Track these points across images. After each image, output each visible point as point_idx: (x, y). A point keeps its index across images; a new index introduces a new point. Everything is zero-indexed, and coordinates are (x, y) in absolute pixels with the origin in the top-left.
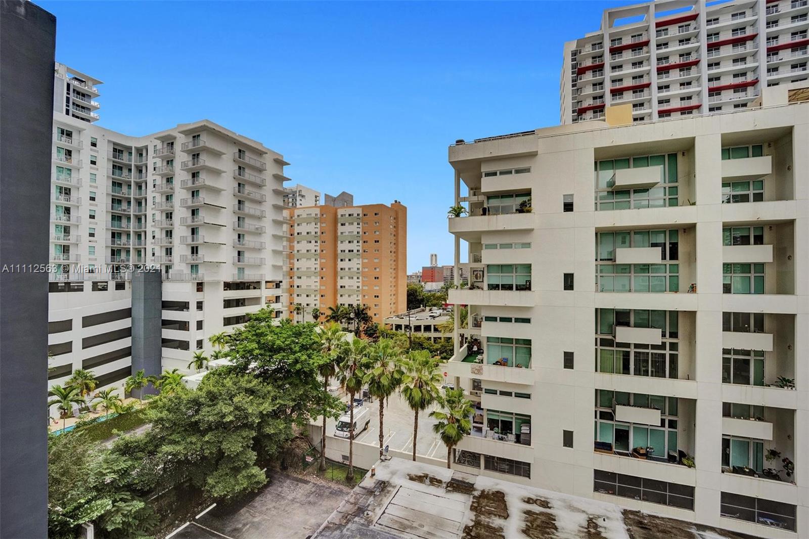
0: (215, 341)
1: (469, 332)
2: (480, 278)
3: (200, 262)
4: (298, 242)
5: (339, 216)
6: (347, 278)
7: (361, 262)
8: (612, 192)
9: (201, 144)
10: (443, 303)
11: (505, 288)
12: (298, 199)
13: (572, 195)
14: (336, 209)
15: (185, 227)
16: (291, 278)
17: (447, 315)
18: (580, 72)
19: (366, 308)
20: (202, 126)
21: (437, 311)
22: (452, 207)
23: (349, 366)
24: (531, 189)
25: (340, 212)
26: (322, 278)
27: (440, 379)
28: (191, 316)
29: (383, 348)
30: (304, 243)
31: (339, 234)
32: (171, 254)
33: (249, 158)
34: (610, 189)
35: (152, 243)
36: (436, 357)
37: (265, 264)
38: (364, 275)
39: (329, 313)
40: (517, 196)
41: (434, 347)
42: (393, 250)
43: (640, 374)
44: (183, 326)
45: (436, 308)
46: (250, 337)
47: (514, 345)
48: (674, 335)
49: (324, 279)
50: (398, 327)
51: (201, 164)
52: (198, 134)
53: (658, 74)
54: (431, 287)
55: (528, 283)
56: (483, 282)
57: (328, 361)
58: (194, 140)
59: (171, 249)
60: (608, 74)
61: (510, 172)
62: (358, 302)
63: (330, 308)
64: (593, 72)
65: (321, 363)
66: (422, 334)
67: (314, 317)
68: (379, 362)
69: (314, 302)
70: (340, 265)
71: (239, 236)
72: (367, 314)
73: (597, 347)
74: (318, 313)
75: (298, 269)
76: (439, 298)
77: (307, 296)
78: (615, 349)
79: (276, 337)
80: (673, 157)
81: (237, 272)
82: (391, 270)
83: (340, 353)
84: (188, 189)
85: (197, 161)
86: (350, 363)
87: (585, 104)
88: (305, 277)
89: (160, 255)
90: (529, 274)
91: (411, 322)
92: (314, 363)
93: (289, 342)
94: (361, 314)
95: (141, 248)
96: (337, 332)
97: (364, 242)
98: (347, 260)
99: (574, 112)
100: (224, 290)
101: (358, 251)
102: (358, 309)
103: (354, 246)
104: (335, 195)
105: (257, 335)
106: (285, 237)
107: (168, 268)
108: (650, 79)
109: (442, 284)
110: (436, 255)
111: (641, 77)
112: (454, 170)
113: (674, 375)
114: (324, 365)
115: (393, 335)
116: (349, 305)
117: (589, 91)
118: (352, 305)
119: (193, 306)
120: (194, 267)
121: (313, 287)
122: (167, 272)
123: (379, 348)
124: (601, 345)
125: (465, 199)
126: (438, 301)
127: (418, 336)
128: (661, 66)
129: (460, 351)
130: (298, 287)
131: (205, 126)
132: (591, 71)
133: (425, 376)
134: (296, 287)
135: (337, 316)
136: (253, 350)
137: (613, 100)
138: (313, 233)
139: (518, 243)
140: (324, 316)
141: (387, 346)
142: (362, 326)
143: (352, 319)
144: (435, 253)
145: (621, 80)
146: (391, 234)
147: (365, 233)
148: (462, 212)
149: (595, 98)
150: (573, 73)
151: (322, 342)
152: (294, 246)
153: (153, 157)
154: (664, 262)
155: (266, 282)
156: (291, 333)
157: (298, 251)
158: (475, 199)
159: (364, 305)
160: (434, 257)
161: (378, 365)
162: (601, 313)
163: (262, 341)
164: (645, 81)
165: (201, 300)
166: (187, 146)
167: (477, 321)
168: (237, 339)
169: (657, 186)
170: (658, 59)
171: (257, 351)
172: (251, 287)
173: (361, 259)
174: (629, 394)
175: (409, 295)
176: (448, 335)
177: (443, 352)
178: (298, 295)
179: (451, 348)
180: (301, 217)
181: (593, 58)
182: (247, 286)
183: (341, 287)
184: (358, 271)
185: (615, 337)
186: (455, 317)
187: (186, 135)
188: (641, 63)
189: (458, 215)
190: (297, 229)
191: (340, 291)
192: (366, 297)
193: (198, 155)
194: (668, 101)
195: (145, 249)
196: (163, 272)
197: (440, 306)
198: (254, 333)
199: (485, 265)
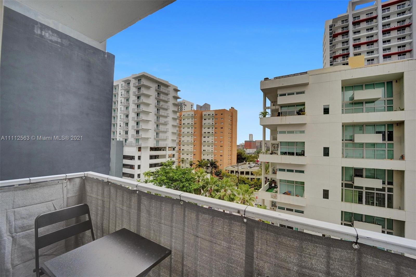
0: (146, 175)
1: (270, 176)
2: (276, 148)
3: (140, 138)
4: (183, 128)
5: (203, 115)
6: (207, 146)
7: (213, 138)
8: (352, 103)
9: (142, 83)
10: (256, 160)
11: (290, 154)
12: (183, 106)
13: (329, 105)
14: (202, 112)
15: (134, 122)
16: (180, 145)
17: (258, 166)
18: (334, 36)
19: (216, 162)
20: (142, 75)
21: (252, 164)
22: (261, 112)
23: (208, 190)
24: (305, 102)
25: (204, 113)
26: (194, 146)
27: (254, 199)
28: (135, 163)
29: (226, 182)
30: (186, 128)
31: (203, 124)
32: (127, 134)
33: (162, 89)
34: (351, 102)
35: (119, 129)
36: (252, 188)
37: (168, 139)
38: (215, 145)
39: (198, 163)
40: (297, 106)
41: (251, 183)
42: (230, 132)
43: (369, 204)
44: (132, 167)
45: (252, 163)
46: (163, 174)
47: (295, 185)
48: (390, 183)
49: (195, 146)
50: (232, 172)
51: (142, 92)
52: (140, 79)
53: (383, 34)
54: (249, 151)
55: (303, 152)
56: (278, 150)
57: (198, 187)
58: (139, 81)
59: (127, 131)
60: (351, 36)
61: (293, 94)
62: (212, 158)
63: (198, 161)
64: (342, 36)
65: (195, 188)
66: (245, 176)
67: (190, 165)
68: (223, 189)
69: (190, 157)
70: (203, 139)
71: (157, 125)
72: (216, 164)
73: (342, 188)
74: (192, 163)
75: (183, 141)
76: (254, 157)
77: (187, 154)
78: (353, 189)
79: (174, 174)
80: (390, 83)
81: (156, 143)
82: (229, 143)
83: (204, 183)
84: (135, 104)
85: (140, 91)
86: (209, 189)
87: (337, 54)
88: (186, 145)
89: (122, 134)
90: (304, 147)
91: (239, 170)
92: (192, 188)
93: (180, 177)
94: (213, 165)
95: (114, 131)
96: (203, 173)
97: (216, 128)
98: (207, 137)
99: (331, 58)
100: (150, 151)
101: (212, 133)
102: (212, 162)
103: (210, 130)
104: (202, 105)
105: (166, 173)
106: (177, 126)
107: (126, 140)
108: (378, 37)
109: (255, 150)
110: (252, 135)
111: (372, 36)
112: (263, 93)
113: (390, 206)
114: (196, 189)
115: (229, 176)
116: (207, 160)
117: (340, 46)
118: (209, 160)
119: (136, 158)
120: (137, 140)
121: (190, 150)
122: (126, 142)
123: (223, 182)
124: (345, 187)
125: (268, 108)
126: (253, 159)
127: (242, 177)
128: (385, 29)
129: (265, 186)
130: (183, 150)
131: (143, 75)
132: (341, 35)
133: (246, 197)
134: (182, 150)
135: (202, 165)
136: (164, 180)
137: (354, 50)
138: (191, 124)
139: (298, 131)
140: (195, 165)
141: (227, 182)
142: (214, 171)
143: (209, 167)
144: (252, 134)
145: (360, 39)
146: (229, 124)
147: (216, 124)
148: (267, 115)
149: (343, 50)
150: (330, 37)
151: (195, 177)
152: (181, 130)
153: (121, 90)
154: (384, 142)
155: (169, 147)
156: (181, 173)
157: (183, 132)
158: (274, 108)
159: (215, 160)
160: (251, 136)
161: (223, 190)
162: (345, 170)
163: (168, 176)
164: (374, 38)
165: (140, 155)
166: (136, 84)
167: (274, 171)
168: (157, 174)
169: (379, 99)
170: (383, 26)
171: (166, 181)
172: (162, 150)
173: (214, 137)
174: (362, 215)
175: (238, 156)
176: (258, 177)
177: (256, 186)
178: (183, 154)
179: (260, 184)
180: (185, 116)
181: (342, 28)
182: (160, 149)
183: (204, 150)
184: (212, 143)
185: (353, 183)
186: (263, 168)
187: (135, 79)
188: (372, 29)
189: (265, 116)
190: (183, 122)
191: (203, 152)
192: (216, 156)
193: (140, 88)
194: (389, 49)
195: (117, 131)
196: (124, 142)
197: (254, 162)
198: (164, 172)
199: (279, 142)
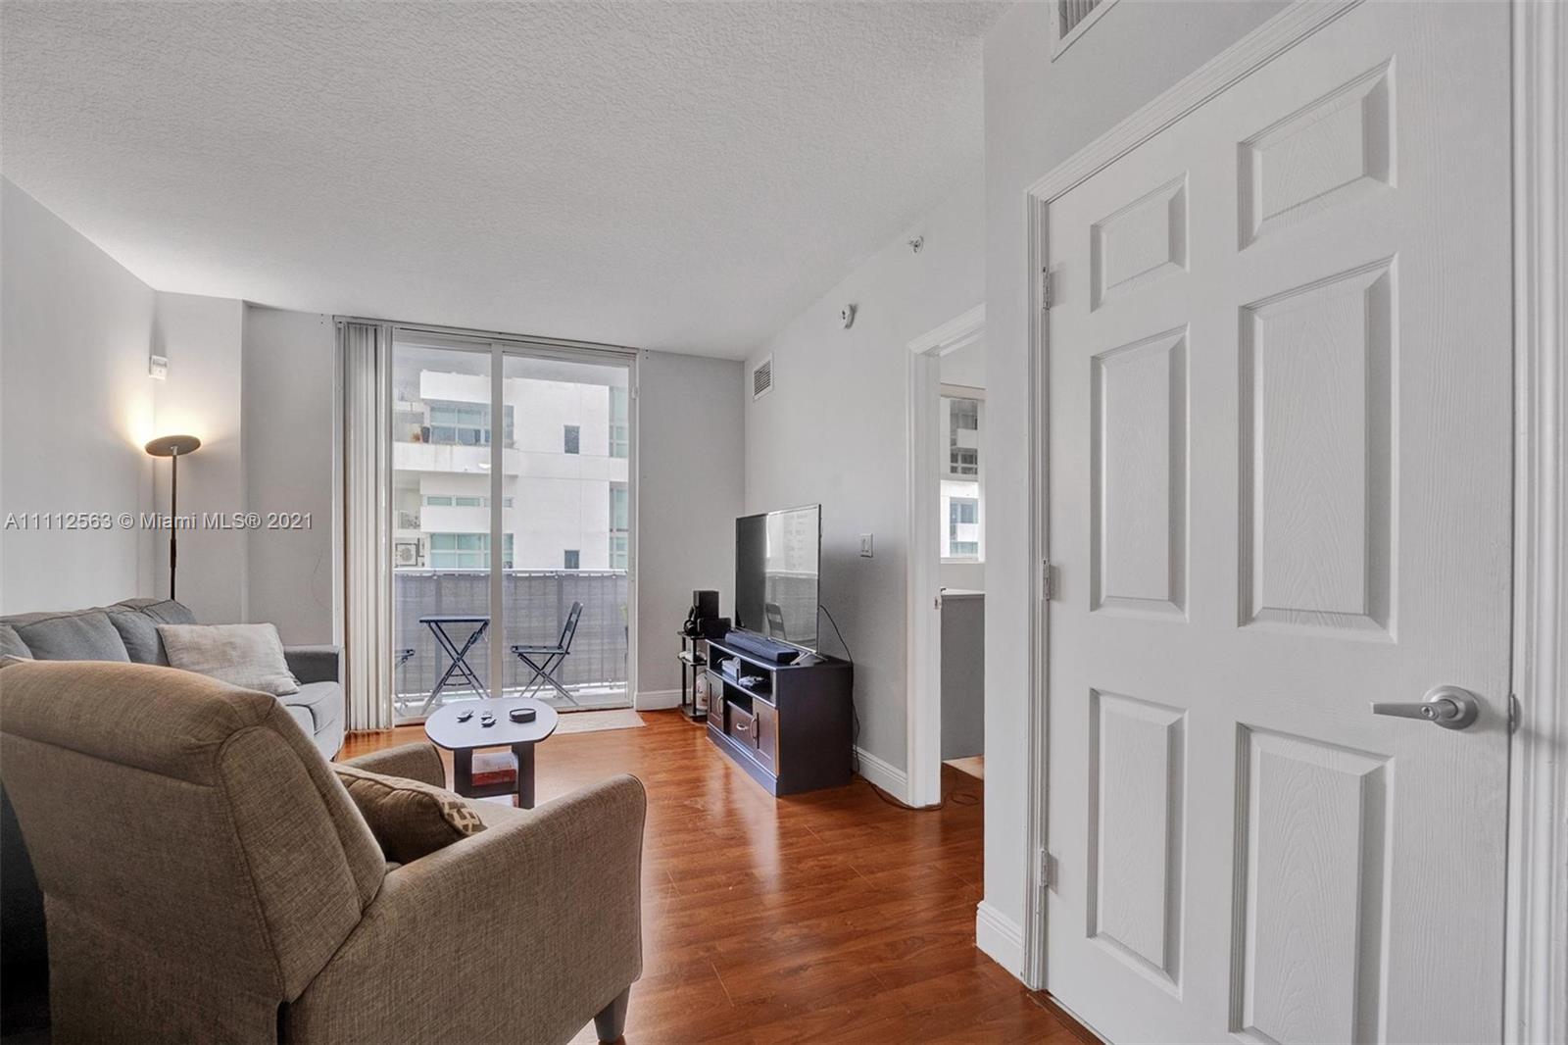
2: (412, 558)
90: (509, 552)
158: (406, 407)
199: (427, 533)
